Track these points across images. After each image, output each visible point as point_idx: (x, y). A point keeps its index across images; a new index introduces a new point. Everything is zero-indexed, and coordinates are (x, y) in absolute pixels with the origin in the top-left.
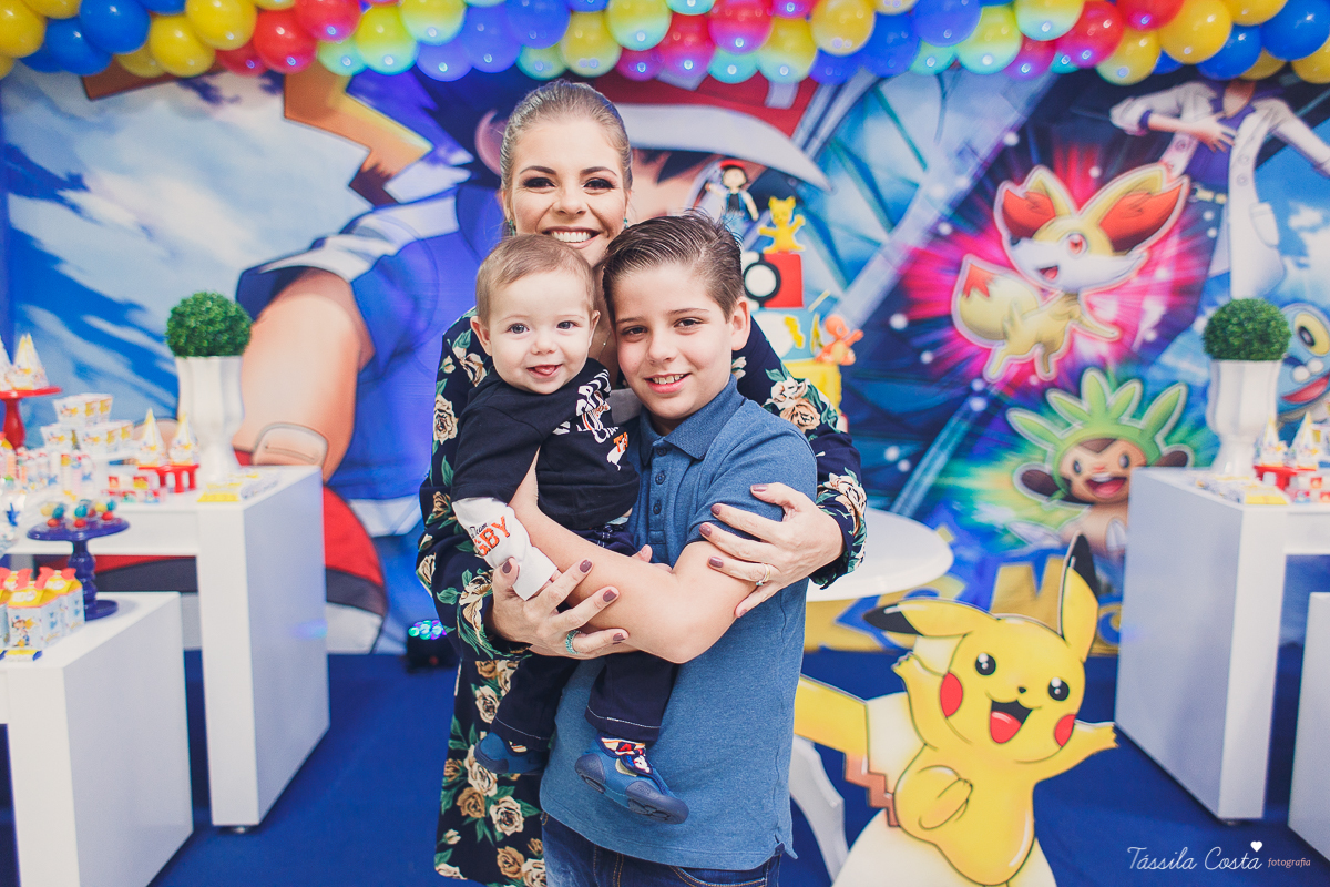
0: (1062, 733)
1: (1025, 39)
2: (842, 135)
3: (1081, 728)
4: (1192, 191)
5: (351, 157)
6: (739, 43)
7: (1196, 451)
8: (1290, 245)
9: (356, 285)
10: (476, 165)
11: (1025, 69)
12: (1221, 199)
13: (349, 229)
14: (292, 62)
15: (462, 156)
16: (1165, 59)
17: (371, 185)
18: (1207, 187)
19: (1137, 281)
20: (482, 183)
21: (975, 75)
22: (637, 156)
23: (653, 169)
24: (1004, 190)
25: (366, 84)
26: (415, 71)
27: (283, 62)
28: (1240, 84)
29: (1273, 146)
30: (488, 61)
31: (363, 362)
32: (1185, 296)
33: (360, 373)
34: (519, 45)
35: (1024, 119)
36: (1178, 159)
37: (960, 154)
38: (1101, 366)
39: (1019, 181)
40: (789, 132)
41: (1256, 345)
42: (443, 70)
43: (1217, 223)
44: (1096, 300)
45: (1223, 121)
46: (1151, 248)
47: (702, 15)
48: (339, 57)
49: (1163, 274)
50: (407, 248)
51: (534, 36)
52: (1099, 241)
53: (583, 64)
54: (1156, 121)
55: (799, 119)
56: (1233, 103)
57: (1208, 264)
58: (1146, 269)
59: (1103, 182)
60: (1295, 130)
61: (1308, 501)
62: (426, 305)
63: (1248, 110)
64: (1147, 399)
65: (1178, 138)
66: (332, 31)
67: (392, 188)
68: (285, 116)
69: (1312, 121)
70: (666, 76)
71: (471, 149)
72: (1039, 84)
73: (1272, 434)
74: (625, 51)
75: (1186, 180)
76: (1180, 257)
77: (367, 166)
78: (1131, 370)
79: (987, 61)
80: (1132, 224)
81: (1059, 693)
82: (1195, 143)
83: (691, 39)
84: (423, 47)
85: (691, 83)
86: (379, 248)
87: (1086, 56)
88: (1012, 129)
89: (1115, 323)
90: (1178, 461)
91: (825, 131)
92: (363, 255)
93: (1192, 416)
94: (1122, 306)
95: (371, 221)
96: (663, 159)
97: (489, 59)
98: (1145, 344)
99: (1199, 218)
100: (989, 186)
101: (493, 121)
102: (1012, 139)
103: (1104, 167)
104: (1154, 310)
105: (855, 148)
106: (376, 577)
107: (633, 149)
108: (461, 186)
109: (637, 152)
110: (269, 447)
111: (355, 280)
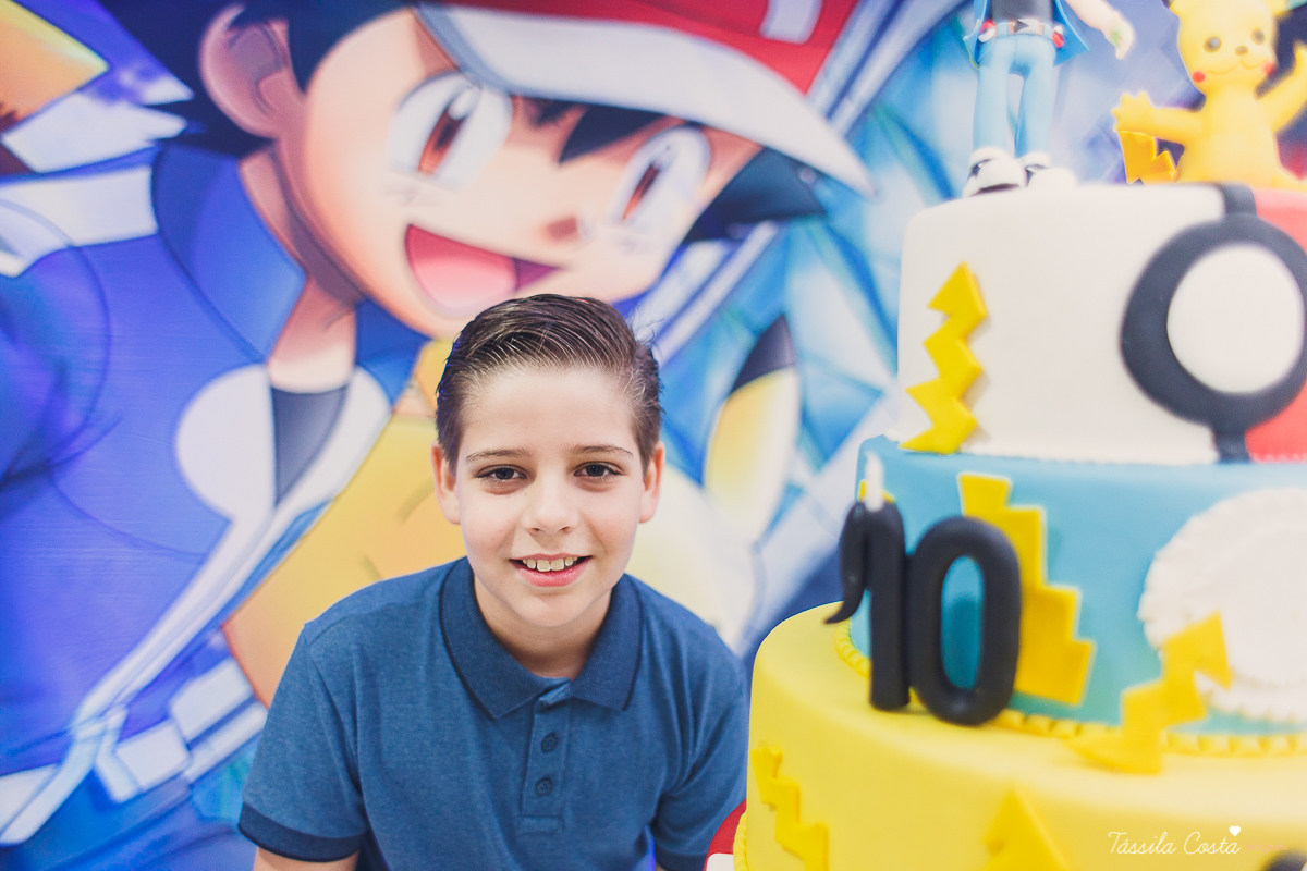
2: (895, 97)
10: (199, 109)
15: (170, 89)
20: (209, 142)
22: (521, 111)
23: (554, 135)
37: (1091, 147)
40: (804, 85)
50: (45, 262)
55: (822, 60)
62: (83, 380)
67: (16, 141)
71: (189, 73)
91: (866, 87)
96: (571, 119)
101: (237, 24)
105: (917, 121)
107: (513, 96)
108: (164, 144)
109: (520, 103)
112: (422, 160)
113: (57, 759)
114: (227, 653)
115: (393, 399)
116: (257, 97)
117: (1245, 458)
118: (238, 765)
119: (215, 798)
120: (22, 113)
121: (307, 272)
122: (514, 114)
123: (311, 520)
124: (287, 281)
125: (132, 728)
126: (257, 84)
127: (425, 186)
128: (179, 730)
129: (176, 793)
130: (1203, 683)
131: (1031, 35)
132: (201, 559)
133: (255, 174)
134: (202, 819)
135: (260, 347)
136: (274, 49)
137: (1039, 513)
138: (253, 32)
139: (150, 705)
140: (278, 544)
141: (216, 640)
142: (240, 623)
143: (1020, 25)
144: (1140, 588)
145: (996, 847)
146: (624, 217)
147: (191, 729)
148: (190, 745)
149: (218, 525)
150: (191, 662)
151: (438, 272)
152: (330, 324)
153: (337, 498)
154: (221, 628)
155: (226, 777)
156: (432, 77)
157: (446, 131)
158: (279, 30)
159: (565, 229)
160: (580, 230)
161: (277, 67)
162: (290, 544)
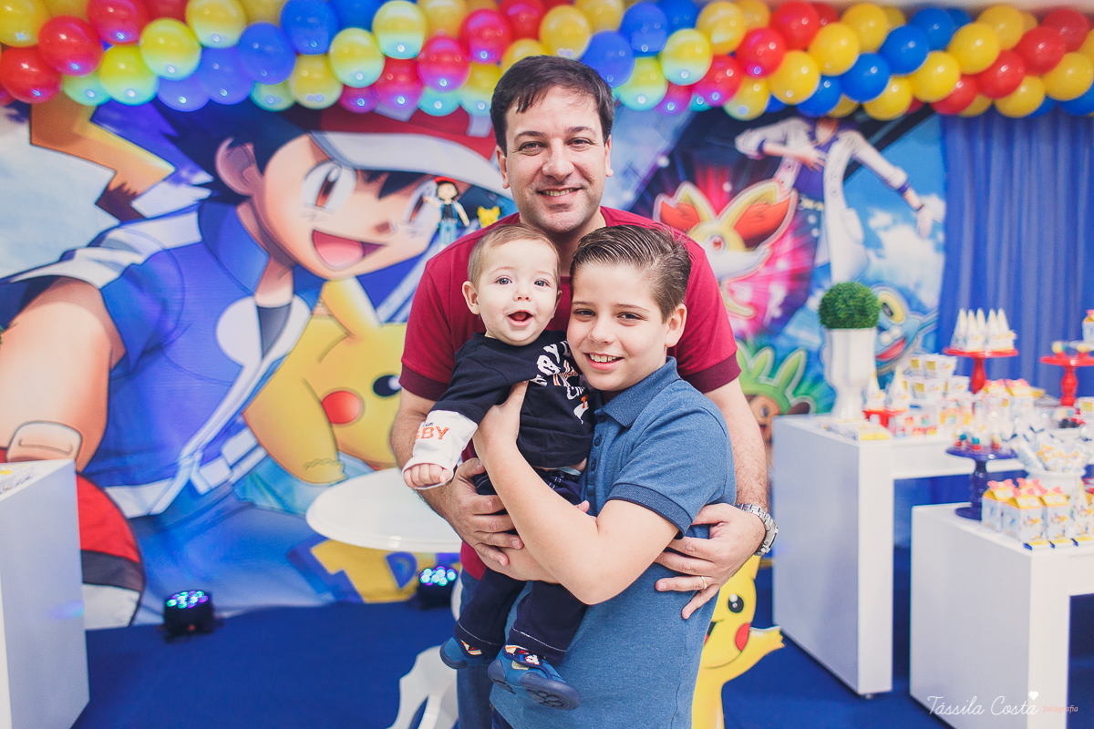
0: (741, 641)
1: (670, 84)
3: (756, 634)
4: (799, 201)
5: (99, 178)
6: (444, 83)
7: (816, 400)
8: (871, 241)
9: (106, 292)
10: (217, 185)
11: (671, 107)
12: (819, 207)
13: (97, 242)
14: (37, 93)
15: (203, 177)
16: (773, 100)
17: (118, 203)
18: (810, 197)
19: (764, 271)
20: (222, 199)
21: (632, 111)
22: (360, 176)
23: (376, 187)
24: (660, 203)
25: (111, 114)
26: (156, 102)
27: (28, 94)
28: (828, 120)
29: (854, 167)
30: (224, 95)
31: (114, 362)
32: (801, 282)
33: (111, 371)
34: (251, 81)
35: (673, 146)
36: (787, 176)
37: (625, 173)
38: (743, 338)
39: (671, 194)
40: (488, 157)
41: (857, 317)
42: (182, 102)
43: (818, 225)
44: (736, 287)
45: (818, 147)
46: (773, 245)
47: (410, 60)
48: (84, 90)
49: (783, 265)
50: (153, 257)
51: (265, 74)
52: (734, 240)
53: (311, 98)
54: (771, 148)
56: (824, 134)
57: (814, 257)
58: (770, 261)
59: (734, 194)
60: (868, 154)
61: (904, 436)
62: (174, 307)
63: (834, 139)
64: (778, 362)
65: (786, 161)
66: (76, 67)
67: (137, 205)
68: (31, 143)
69: (880, 147)
70: (383, 109)
71: (211, 169)
72: (681, 119)
73: (874, 384)
74: (346, 88)
75: (794, 194)
76: (794, 252)
77: (113, 187)
78: (764, 340)
79: (642, 101)
80: (757, 227)
81: (737, 606)
82: (797, 164)
83: (403, 79)
84: (163, 81)
85: (404, 115)
86: (126, 259)
87: (716, 97)
88: (663, 154)
89: (751, 304)
90: (803, 410)
92: (113, 265)
93: (811, 374)
94: (755, 291)
95: (118, 235)
96: (383, 178)
97: (225, 93)
98: (774, 320)
99: (805, 222)
100: (648, 198)
101: (231, 146)
102: (664, 162)
103: (734, 183)
104: (778, 293)
106: (133, 556)
107: (356, 170)
108: (202, 202)
109: (360, 173)
110: (22, 443)
111: (104, 287)
112: (317, 201)
113: (173, 476)
114: (245, 425)
115: (312, 309)
116: (242, 178)
118: (254, 475)
119: (244, 490)
120: (139, 192)
121: (269, 254)
122: (357, 178)
123: (279, 364)
124: (261, 259)
125: (205, 461)
126: (242, 172)
127: (320, 213)
128: (226, 460)
129: (227, 489)
132: (231, 384)
133: (243, 212)
134: (239, 499)
135: (251, 288)
136: (248, 156)
138: (238, 150)
139: (213, 450)
140: (265, 375)
141: (240, 420)
142: (250, 411)
146: (410, 221)
147: (231, 460)
148: (231, 467)
149: (239, 368)
150: (230, 430)
151: (328, 250)
152: (282, 276)
153: (289, 354)
154: (242, 414)
155: (248, 481)
156: (319, 164)
157: (327, 188)
158: (250, 147)
159: (384, 227)
160: (391, 228)
161: (249, 165)
162: (269, 376)
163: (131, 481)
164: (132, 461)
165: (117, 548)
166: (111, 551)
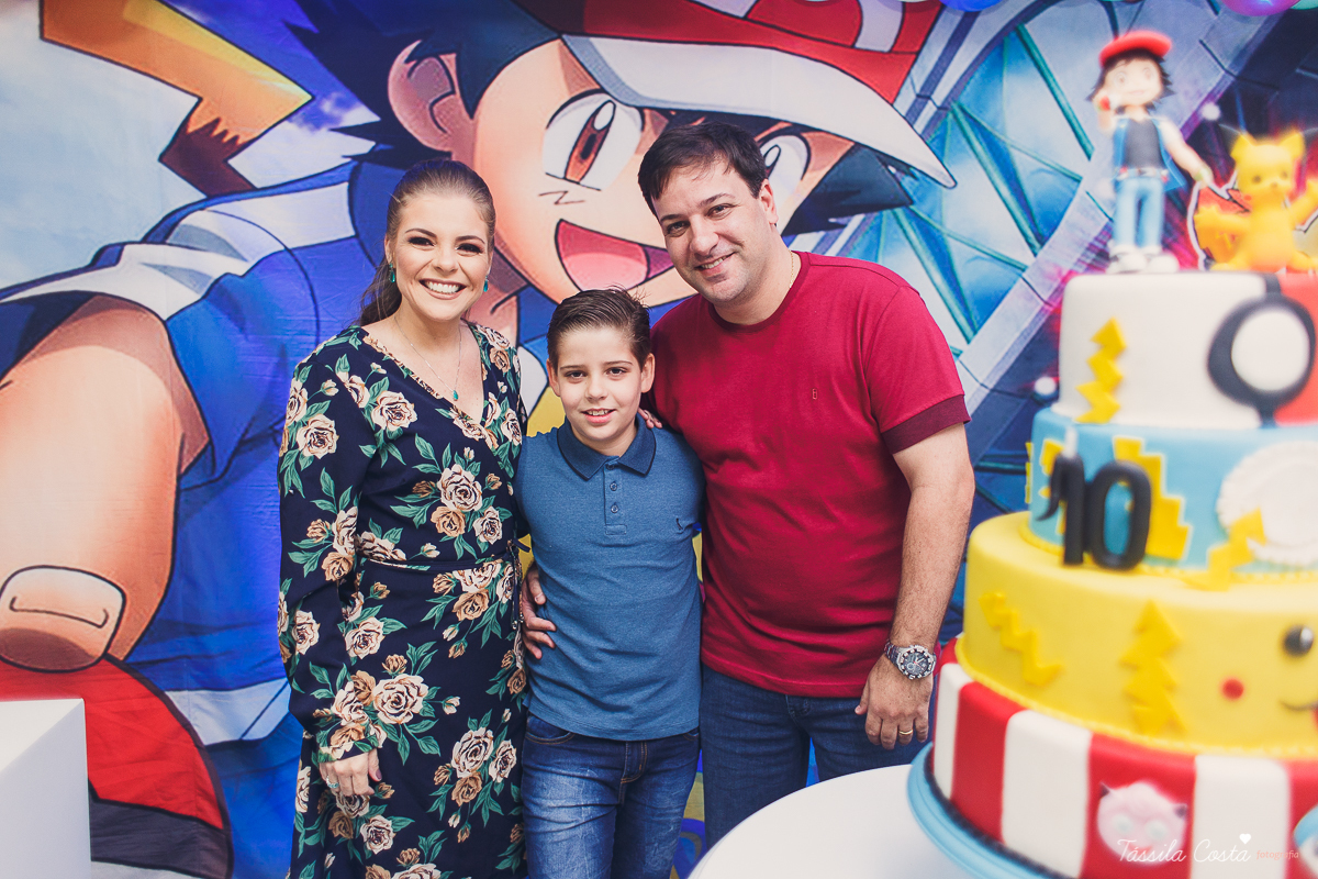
2: (967, 96)
10: (386, 130)
13: (162, 232)
17: (201, 158)
22: (649, 121)
31: (189, 459)
33: (181, 477)
35: (1229, 83)
50: (265, 263)
68: (42, 37)
77: (191, 129)
86: (216, 265)
88: (1210, 97)
91: (941, 93)
95: (202, 220)
101: (415, 57)
102: (1210, 112)
106: (212, 818)
107: (641, 109)
108: (358, 160)
109: (649, 115)
110: (16, 606)
111: (169, 319)
112: (568, 169)
116: (431, 117)
117: (1274, 425)
130: (1252, 544)
131: (1149, 178)
137: (1162, 457)
138: (428, 63)
143: (1141, 173)
144: (1217, 494)
145: (1142, 629)
152: (498, 307)
156: (577, 97)
157: (590, 143)
158: (450, 60)
163: (213, 682)
164: (214, 643)
165: (182, 800)
166: (172, 806)
